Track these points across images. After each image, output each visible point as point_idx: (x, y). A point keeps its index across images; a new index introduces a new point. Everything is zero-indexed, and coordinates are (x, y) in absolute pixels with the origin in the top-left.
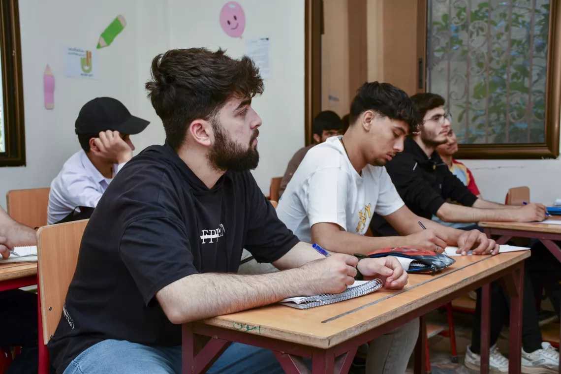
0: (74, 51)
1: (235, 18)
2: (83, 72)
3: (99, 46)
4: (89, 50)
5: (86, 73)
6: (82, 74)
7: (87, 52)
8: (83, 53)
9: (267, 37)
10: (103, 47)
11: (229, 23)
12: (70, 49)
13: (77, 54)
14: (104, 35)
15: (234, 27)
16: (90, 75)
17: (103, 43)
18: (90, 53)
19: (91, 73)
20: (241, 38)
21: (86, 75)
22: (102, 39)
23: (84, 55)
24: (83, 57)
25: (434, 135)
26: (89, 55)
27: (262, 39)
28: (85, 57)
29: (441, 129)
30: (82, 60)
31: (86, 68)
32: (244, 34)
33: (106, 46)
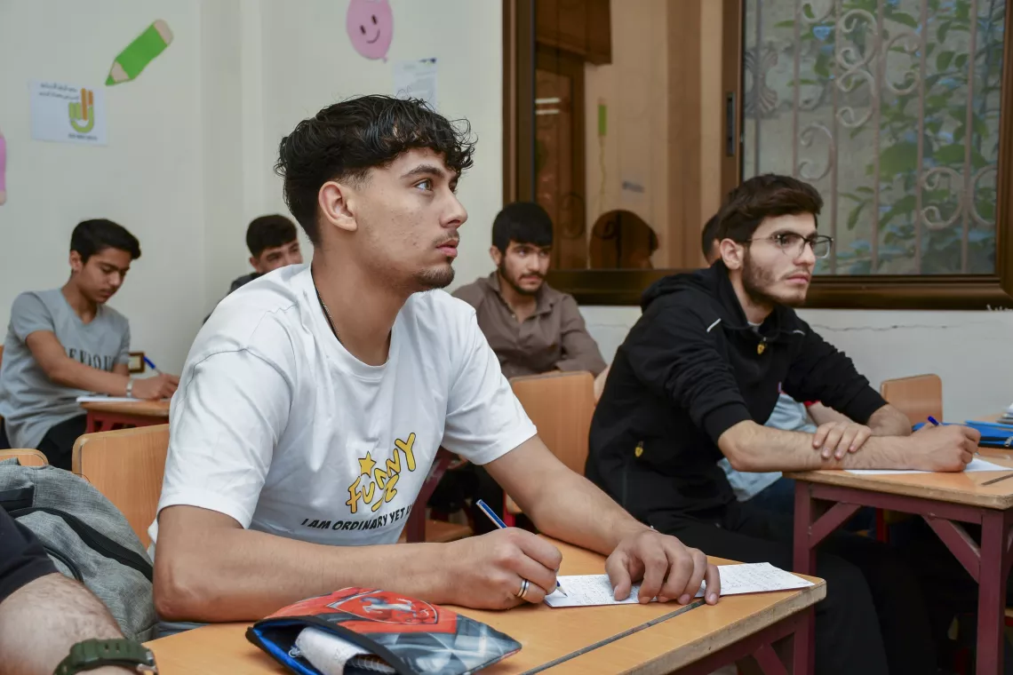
0: (51, 90)
1: (374, 20)
2: (74, 132)
3: (110, 81)
4: (88, 89)
5: (82, 134)
6: (71, 136)
7: (83, 92)
8: (73, 94)
9: (432, 57)
10: (119, 82)
11: (363, 30)
12: (43, 86)
13: (59, 96)
14: (120, 59)
15: (372, 39)
16: (90, 138)
17: (120, 73)
18: (91, 94)
19: (91, 134)
20: (385, 60)
21: (80, 137)
22: (118, 67)
23: (77, 98)
24: (74, 101)
25: (768, 277)
26: (88, 97)
27: (424, 61)
28: (80, 101)
29: (790, 269)
30: (72, 107)
31: (82, 123)
32: (390, 54)
33: (128, 80)
